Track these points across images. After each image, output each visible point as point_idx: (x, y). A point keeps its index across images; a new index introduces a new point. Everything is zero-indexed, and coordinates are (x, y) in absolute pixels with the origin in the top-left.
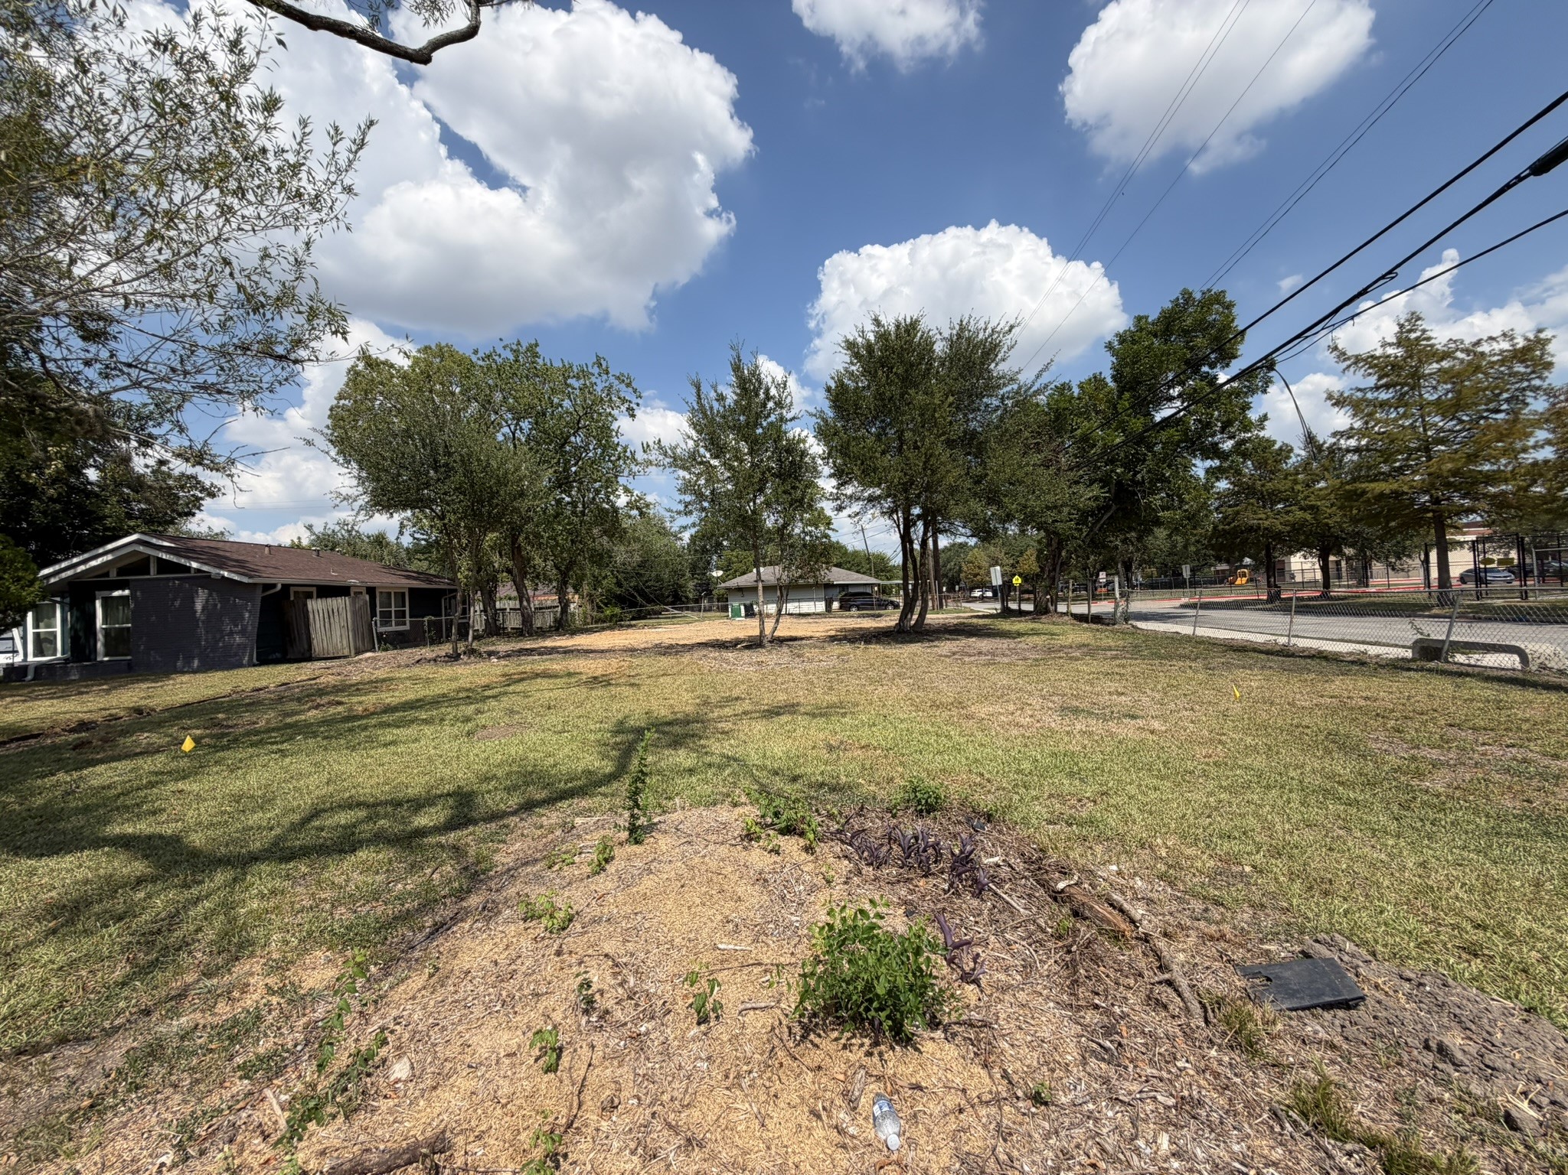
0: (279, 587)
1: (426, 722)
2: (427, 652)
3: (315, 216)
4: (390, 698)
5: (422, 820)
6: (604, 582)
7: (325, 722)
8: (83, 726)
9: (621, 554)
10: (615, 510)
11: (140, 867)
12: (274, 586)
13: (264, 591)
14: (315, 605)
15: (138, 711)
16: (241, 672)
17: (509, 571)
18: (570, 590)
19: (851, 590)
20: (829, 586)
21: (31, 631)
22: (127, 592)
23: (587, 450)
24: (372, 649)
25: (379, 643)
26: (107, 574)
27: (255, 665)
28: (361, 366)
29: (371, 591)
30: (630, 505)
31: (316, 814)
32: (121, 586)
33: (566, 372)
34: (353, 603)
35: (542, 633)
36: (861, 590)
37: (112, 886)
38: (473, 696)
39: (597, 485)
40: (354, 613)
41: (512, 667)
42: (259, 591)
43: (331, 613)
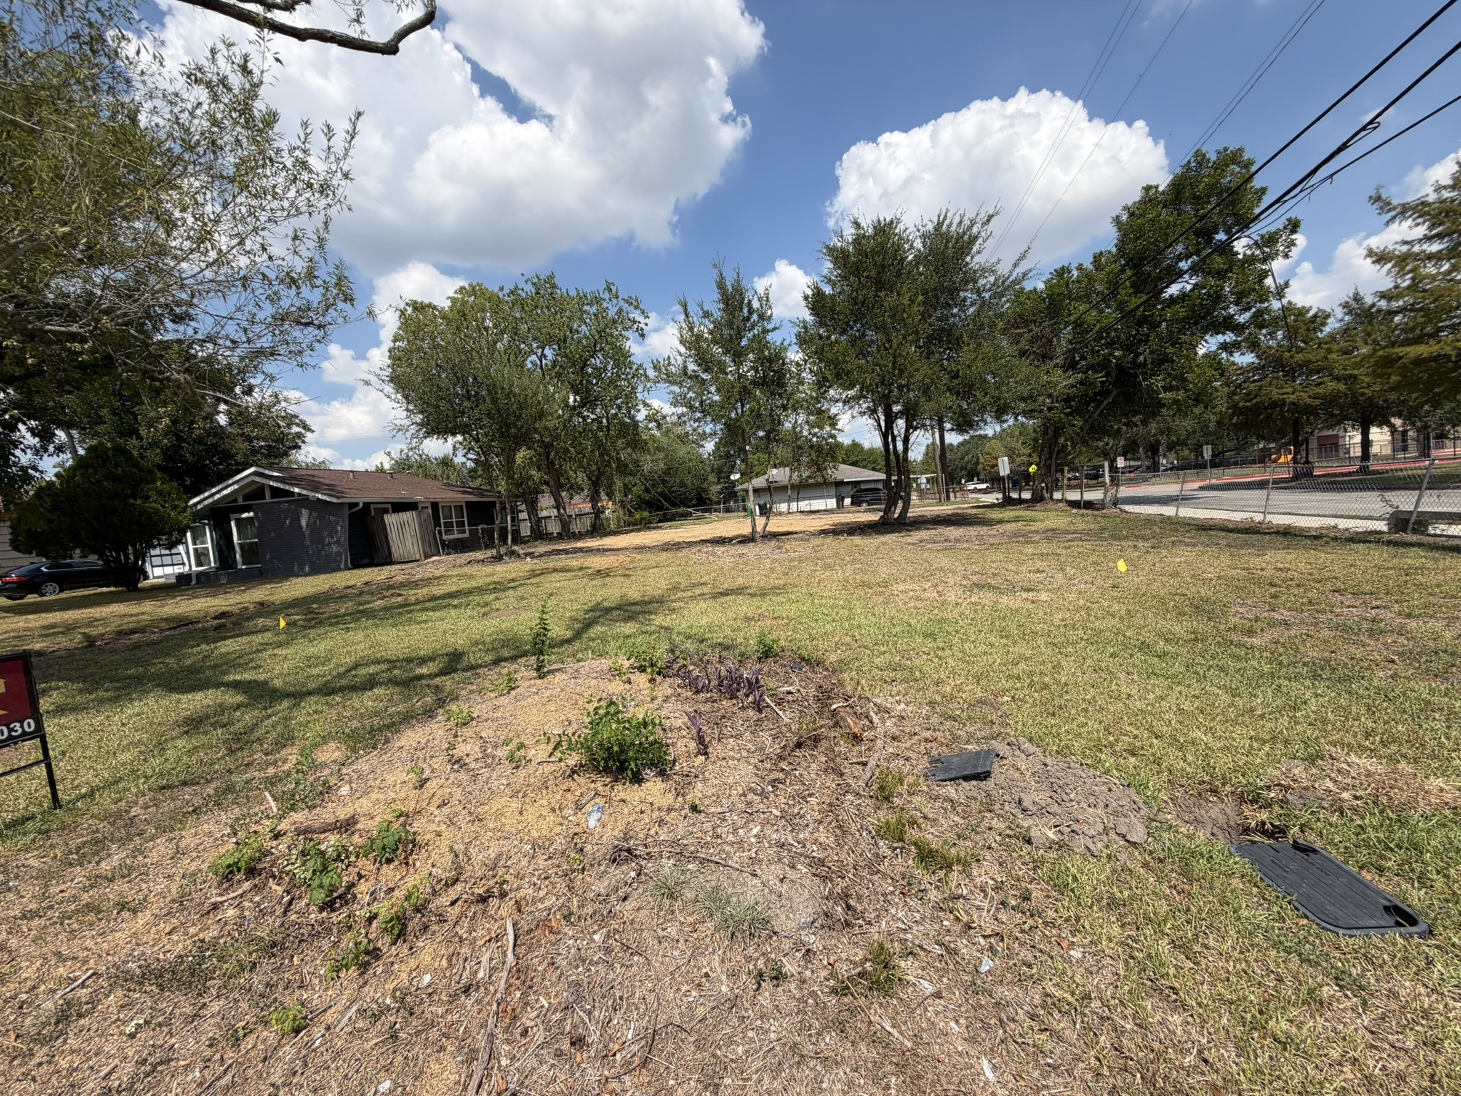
0: (361, 505)
1: (455, 607)
2: (479, 555)
3: (323, 203)
4: (437, 591)
5: (424, 670)
6: (634, 489)
7: (386, 609)
8: (224, 615)
9: (648, 463)
10: (635, 424)
11: (240, 698)
12: (357, 504)
13: (350, 509)
14: (391, 519)
15: (262, 604)
16: (339, 575)
17: (547, 483)
18: (603, 496)
19: (863, 487)
20: (839, 484)
21: (191, 547)
22: (251, 514)
23: (605, 369)
24: (438, 554)
25: (443, 549)
26: (236, 501)
27: (349, 569)
28: (410, 310)
29: (435, 506)
30: (649, 418)
31: (356, 666)
32: (248, 509)
33: (582, 299)
34: (419, 516)
35: (580, 536)
36: (872, 486)
37: (222, 709)
38: (498, 588)
39: (619, 401)
40: (421, 525)
41: (538, 564)
42: (346, 509)
43: (403, 525)
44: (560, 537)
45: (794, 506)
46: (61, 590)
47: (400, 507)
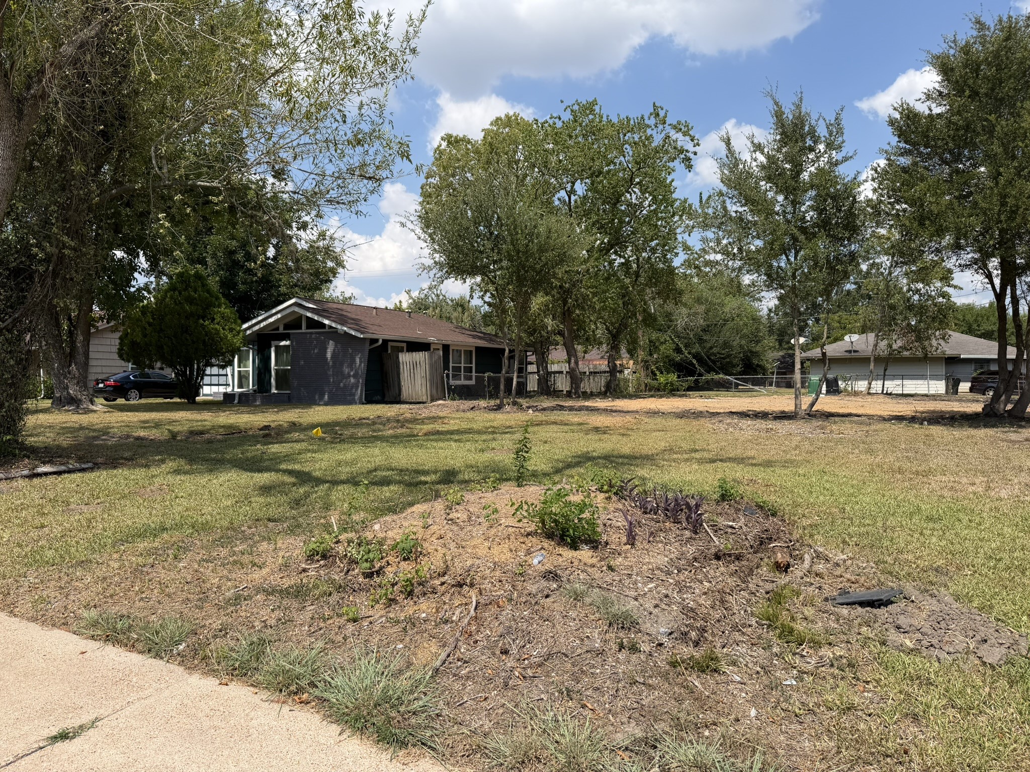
0: (380, 342)
1: (456, 441)
2: (483, 403)
4: (440, 427)
6: (662, 348)
7: (396, 437)
8: (266, 427)
9: (682, 317)
10: (671, 271)
12: (377, 340)
13: (371, 345)
14: (405, 358)
16: (354, 407)
17: (560, 333)
18: (623, 351)
19: (992, 367)
20: (953, 361)
21: (236, 369)
22: (288, 343)
23: (641, 205)
24: (443, 398)
25: (449, 393)
26: (277, 329)
27: (363, 403)
28: (444, 145)
29: (446, 348)
30: (688, 264)
32: (285, 338)
33: (626, 126)
34: (431, 357)
38: (495, 431)
39: (653, 244)
40: (431, 366)
41: (541, 416)
42: (368, 343)
43: (415, 365)
44: (569, 395)
45: (877, 386)
46: (140, 398)
47: (415, 346)
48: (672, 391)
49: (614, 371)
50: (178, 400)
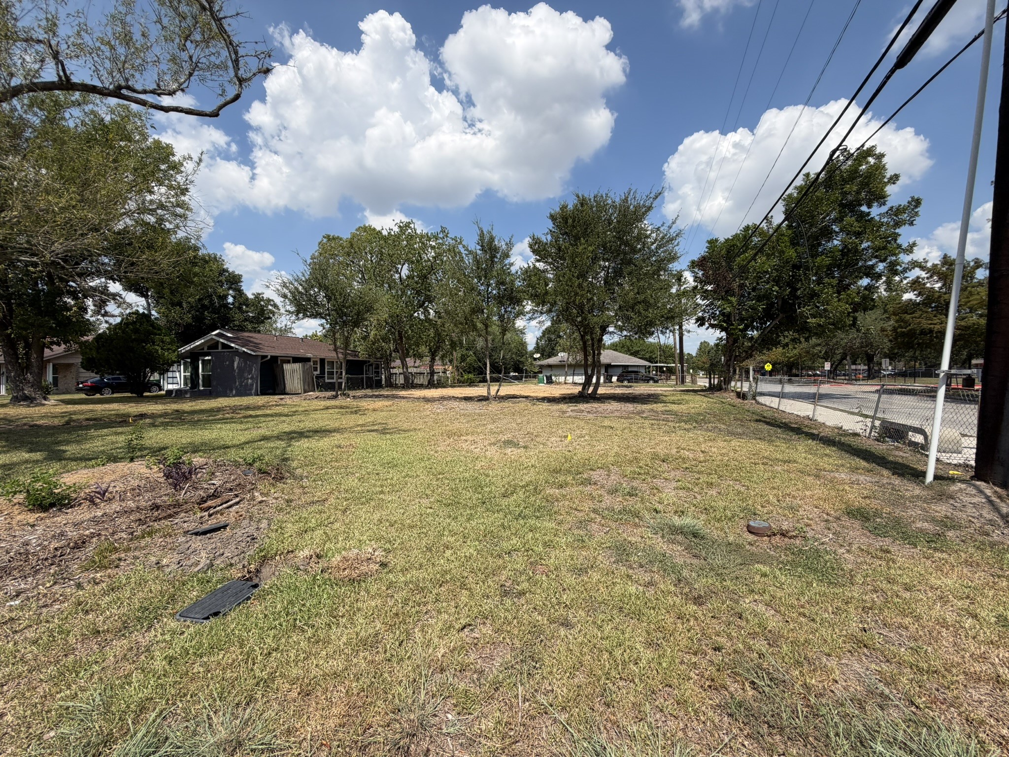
0: (269, 357)
6: (468, 359)
9: (480, 343)
12: (267, 356)
13: (262, 359)
14: (287, 367)
17: (397, 352)
18: (438, 361)
20: (608, 367)
21: (182, 374)
22: (210, 358)
24: (314, 391)
25: (318, 388)
26: (203, 349)
27: (258, 395)
29: (322, 361)
32: (207, 354)
34: (303, 367)
35: (418, 387)
40: (304, 372)
42: (260, 359)
43: (293, 371)
44: (403, 387)
46: (113, 393)
47: (296, 360)
48: (471, 383)
49: (432, 373)
50: (129, 395)
